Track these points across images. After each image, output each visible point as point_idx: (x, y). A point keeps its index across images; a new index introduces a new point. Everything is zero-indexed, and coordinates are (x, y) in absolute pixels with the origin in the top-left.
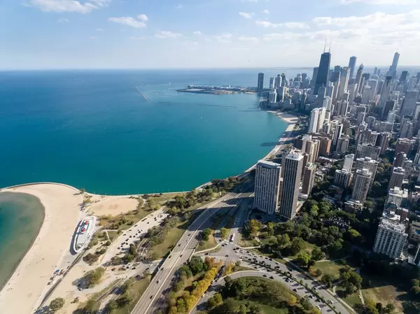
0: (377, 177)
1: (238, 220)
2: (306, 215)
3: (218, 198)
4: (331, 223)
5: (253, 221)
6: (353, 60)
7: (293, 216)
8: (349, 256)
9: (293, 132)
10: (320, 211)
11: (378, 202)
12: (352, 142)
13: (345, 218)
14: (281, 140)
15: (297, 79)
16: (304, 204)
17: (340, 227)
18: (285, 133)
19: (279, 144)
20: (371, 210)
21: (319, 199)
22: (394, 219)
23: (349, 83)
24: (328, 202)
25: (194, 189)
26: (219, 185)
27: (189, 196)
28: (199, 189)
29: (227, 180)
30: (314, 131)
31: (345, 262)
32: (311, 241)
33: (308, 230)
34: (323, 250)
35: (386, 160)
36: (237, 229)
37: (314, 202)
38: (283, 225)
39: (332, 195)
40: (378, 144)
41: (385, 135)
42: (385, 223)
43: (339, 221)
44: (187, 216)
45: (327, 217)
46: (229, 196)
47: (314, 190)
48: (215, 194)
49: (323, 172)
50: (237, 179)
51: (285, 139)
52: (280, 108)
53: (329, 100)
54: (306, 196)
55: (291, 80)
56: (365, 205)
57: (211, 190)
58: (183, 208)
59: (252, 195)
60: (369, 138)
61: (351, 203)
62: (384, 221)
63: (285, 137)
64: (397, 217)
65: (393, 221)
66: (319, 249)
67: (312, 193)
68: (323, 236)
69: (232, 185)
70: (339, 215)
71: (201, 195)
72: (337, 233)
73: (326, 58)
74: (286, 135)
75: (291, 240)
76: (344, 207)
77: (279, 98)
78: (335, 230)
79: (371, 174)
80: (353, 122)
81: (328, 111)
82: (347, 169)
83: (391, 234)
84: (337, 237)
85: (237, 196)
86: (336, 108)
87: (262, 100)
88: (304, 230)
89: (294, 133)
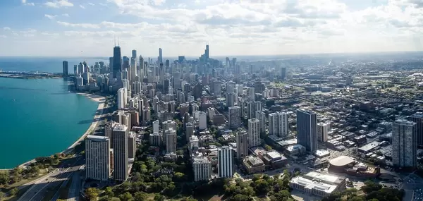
0: (178, 133)
1: (72, 191)
2: (138, 174)
3: (45, 174)
4: (160, 174)
5: (90, 189)
6: (134, 52)
7: (127, 177)
8: (181, 191)
9: (104, 109)
10: (149, 168)
11: (184, 149)
12: (153, 112)
13: (169, 167)
14: (96, 117)
15: (96, 66)
16: (133, 166)
17: (168, 174)
18: (97, 111)
19: (95, 121)
20: (182, 156)
21: (144, 159)
22: (200, 155)
23: (137, 69)
24: (152, 160)
25: (18, 166)
26: (44, 162)
27: (12, 173)
28: (23, 167)
29: (52, 156)
30: (122, 107)
31: (181, 195)
32: (150, 191)
33: (145, 184)
34: (162, 194)
35: (178, 120)
36: (74, 198)
37: (140, 162)
38: (120, 186)
39: (152, 153)
40: (170, 110)
41: (172, 103)
42: (196, 160)
43: (166, 170)
44: (13, 191)
45: (155, 170)
46: (58, 171)
47: (138, 153)
48: (42, 171)
49: (140, 138)
50: (62, 155)
51: (99, 117)
52: (88, 91)
53: (127, 81)
54: (133, 159)
55: (92, 67)
56: (177, 154)
57: (37, 167)
58: (7, 184)
59: (82, 167)
60: (163, 106)
61: (168, 155)
62: (195, 159)
63: (99, 114)
64: (201, 154)
65: (200, 157)
66: (159, 195)
67: (137, 155)
68: (158, 185)
69: (58, 161)
70: (163, 166)
71: (26, 172)
72: (167, 179)
73: (117, 50)
74: (99, 112)
75: (133, 195)
76: (164, 160)
77: (85, 82)
78: (166, 178)
79: (175, 131)
80: (148, 97)
81: (128, 90)
82: (156, 132)
83: (202, 166)
84: (168, 182)
85: (67, 170)
86: (133, 88)
87: (69, 83)
88: (141, 185)
89: (105, 111)
